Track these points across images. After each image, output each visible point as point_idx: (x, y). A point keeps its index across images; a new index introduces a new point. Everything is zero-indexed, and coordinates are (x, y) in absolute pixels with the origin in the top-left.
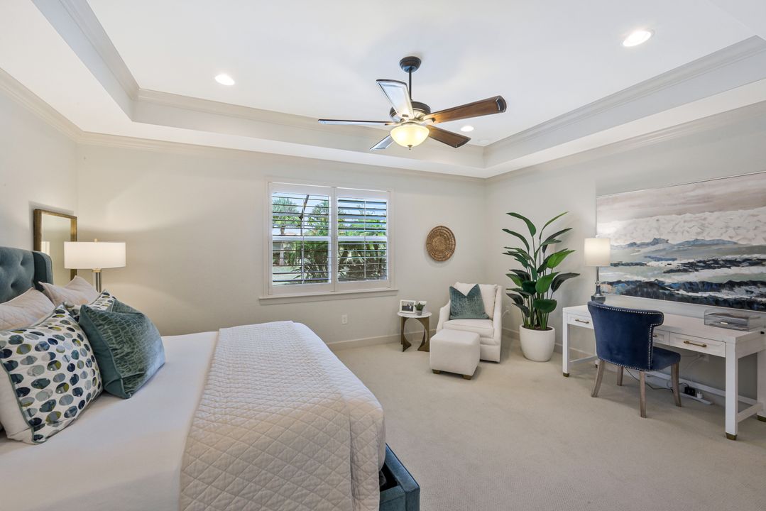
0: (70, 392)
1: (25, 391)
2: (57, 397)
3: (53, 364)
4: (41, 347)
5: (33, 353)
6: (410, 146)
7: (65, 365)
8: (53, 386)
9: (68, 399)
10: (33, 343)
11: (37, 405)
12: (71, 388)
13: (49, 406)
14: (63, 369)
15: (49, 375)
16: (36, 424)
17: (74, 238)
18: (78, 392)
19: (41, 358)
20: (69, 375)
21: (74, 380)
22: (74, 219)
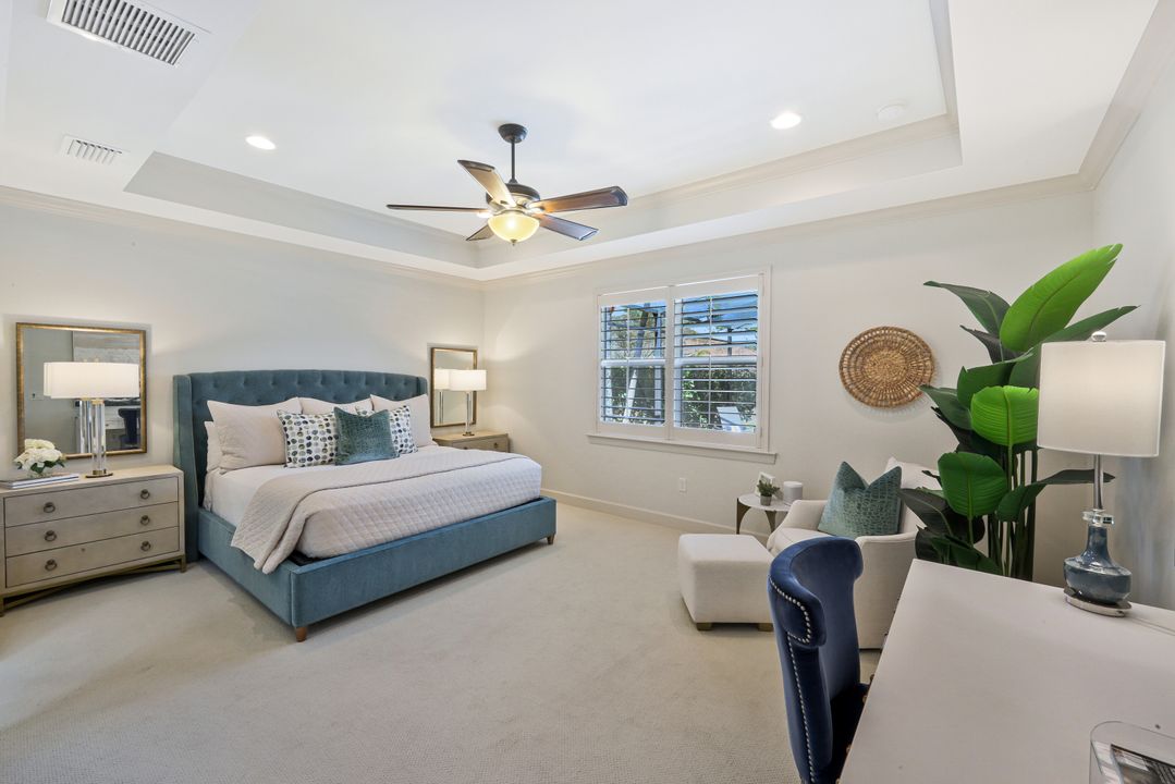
0: (305, 450)
1: (289, 443)
2: (299, 450)
3: (300, 433)
5: (293, 425)
6: (514, 241)
7: (305, 436)
8: (298, 444)
9: (303, 453)
10: (294, 421)
12: (306, 448)
13: (295, 454)
14: (304, 438)
15: (297, 438)
16: (290, 460)
18: (309, 452)
19: (296, 429)
21: (309, 445)
22: (474, 351)
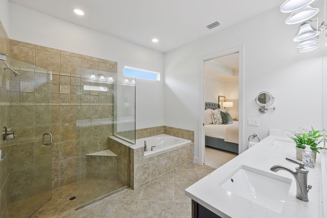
1: (214, 119)
2: (217, 121)
4: (216, 114)
7: (218, 117)
8: (217, 119)
11: (215, 121)
16: (215, 123)
17: (225, 101)
18: (219, 121)
19: (216, 116)
20: (218, 119)
21: (219, 119)
22: (225, 97)
